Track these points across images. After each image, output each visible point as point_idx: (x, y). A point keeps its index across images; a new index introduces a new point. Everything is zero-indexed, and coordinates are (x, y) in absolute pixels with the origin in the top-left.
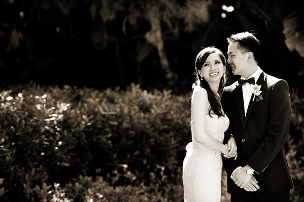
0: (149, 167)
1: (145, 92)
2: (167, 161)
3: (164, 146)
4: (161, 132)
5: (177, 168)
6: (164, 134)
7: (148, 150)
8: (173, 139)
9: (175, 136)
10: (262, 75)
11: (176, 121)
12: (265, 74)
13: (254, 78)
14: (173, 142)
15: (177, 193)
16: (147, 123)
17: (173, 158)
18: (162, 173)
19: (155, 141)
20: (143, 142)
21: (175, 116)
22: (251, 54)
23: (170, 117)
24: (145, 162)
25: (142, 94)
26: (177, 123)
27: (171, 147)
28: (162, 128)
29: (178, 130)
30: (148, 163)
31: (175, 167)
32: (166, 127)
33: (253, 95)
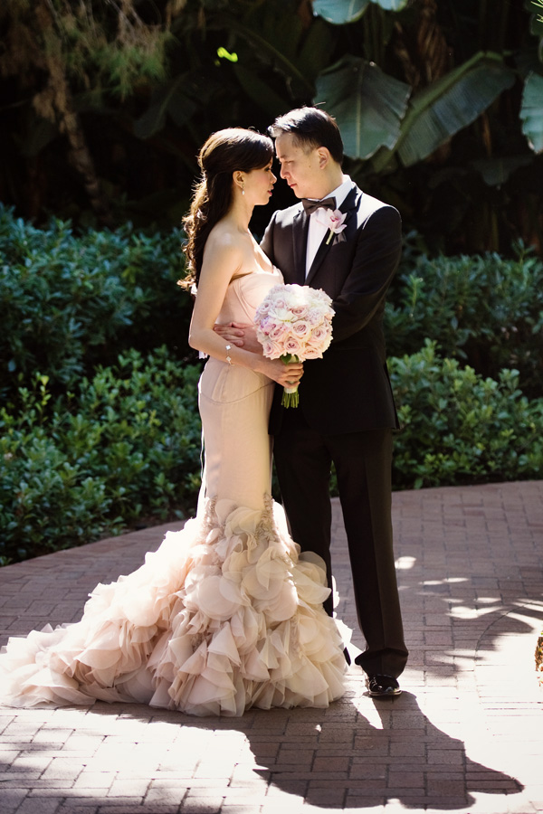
0: (21, 376)
1: (20, 221)
2: (59, 367)
3: (54, 334)
4: (46, 306)
5: (81, 381)
6: (54, 309)
7: (19, 343)
8: (72, 320)
9: (78, 313)
10: (352, 194)
11: (79, 283)
12: (359, 192)
13: (334, 199)
14: (72, 327)
15: (74, 430)
16: (16, 286)
17: (73, 360)
18: (43, 389)
19: (35, 325)
20: (8, 326)
21: (76, 273)
22: (324, 150)
23: (66, 276)
24: (12, 366)
25: (13, 225)
26: (83, 288)
27: (69, 336)
28: (49, 297)
29: (84, 303)
30: (18, 370)
31: (77, 377)
32: (58, 294)
33: (329, 231)
